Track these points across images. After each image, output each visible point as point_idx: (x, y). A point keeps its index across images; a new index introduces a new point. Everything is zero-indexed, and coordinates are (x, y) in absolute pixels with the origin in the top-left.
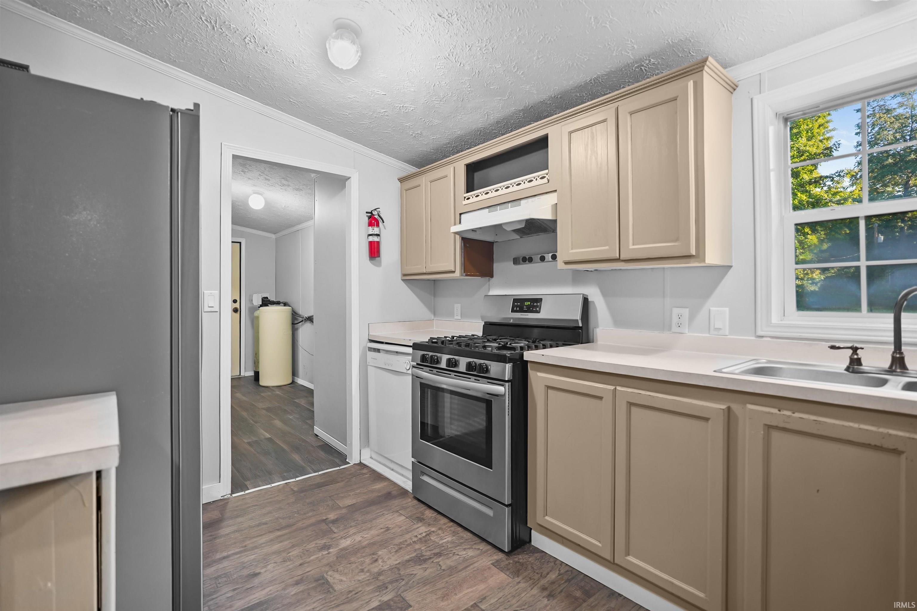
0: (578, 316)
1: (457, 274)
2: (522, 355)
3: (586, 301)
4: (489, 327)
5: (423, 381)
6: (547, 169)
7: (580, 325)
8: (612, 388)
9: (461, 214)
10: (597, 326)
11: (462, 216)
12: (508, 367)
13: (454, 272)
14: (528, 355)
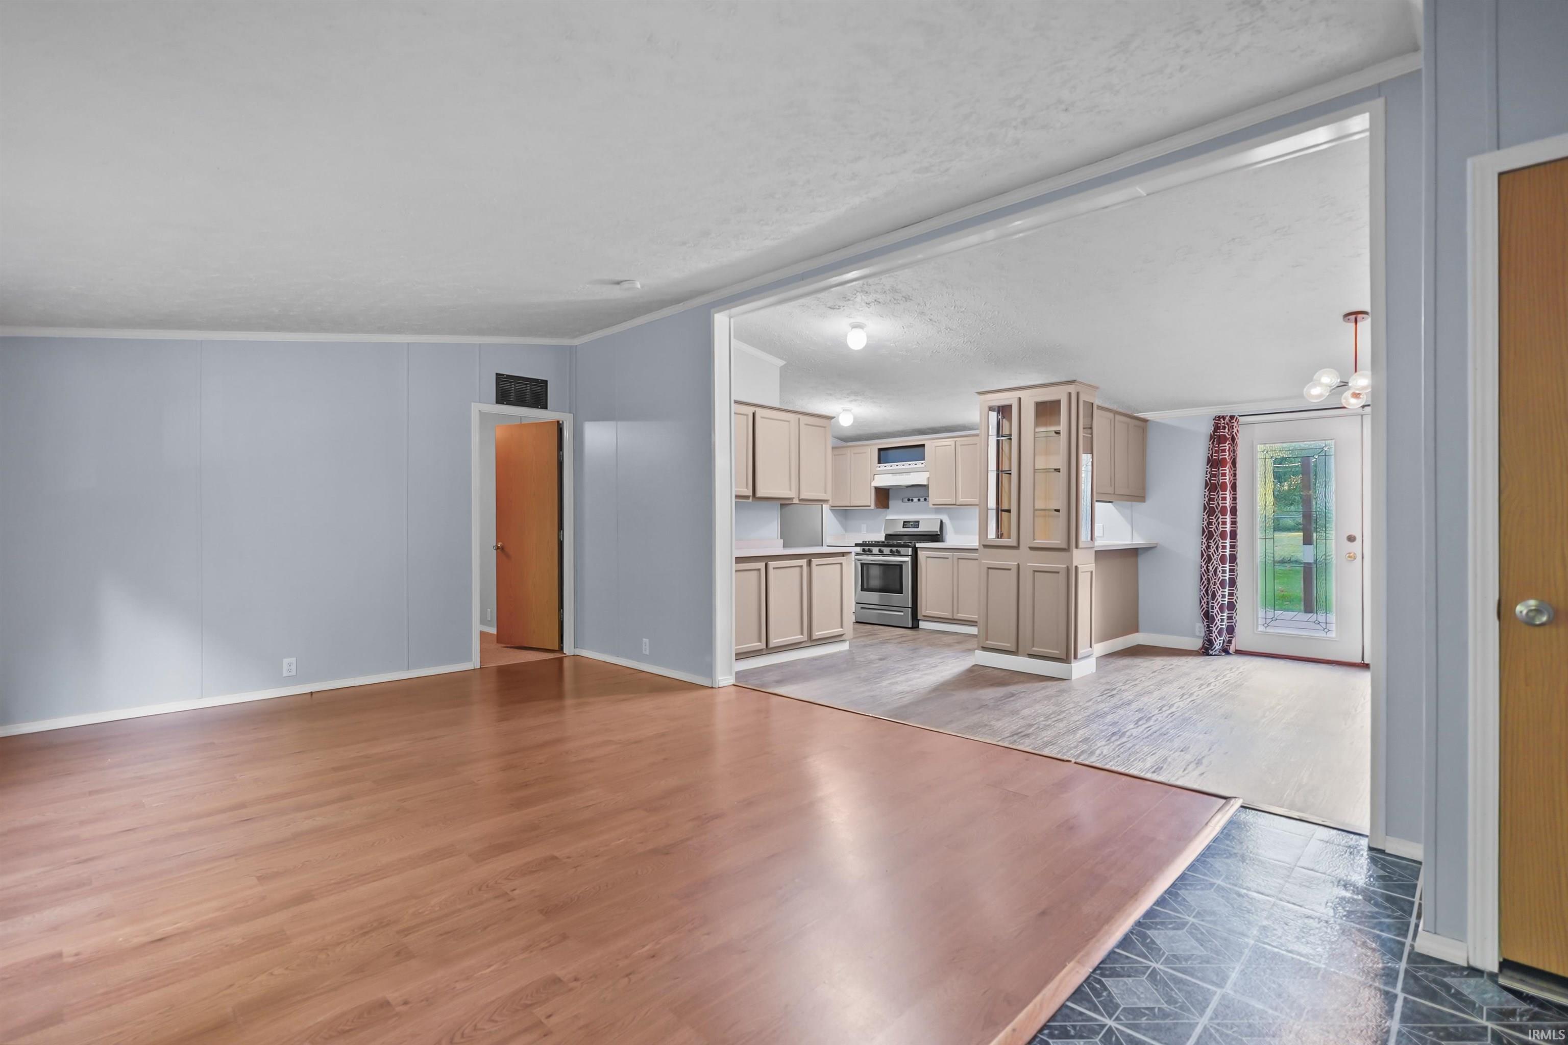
0: (938, 529)
1: (873, 507)
2: (915, 545)
3: (941, 522)
4: (888, 536)
5: (862, 562)
6: (924, 460)
7: (939, 533)
8: (952, 554)
9: (874, 475)
10: (947, 534)
11: (875, 476)
12: (910, 549)
13: (870, 506)
14: (918, 545)
